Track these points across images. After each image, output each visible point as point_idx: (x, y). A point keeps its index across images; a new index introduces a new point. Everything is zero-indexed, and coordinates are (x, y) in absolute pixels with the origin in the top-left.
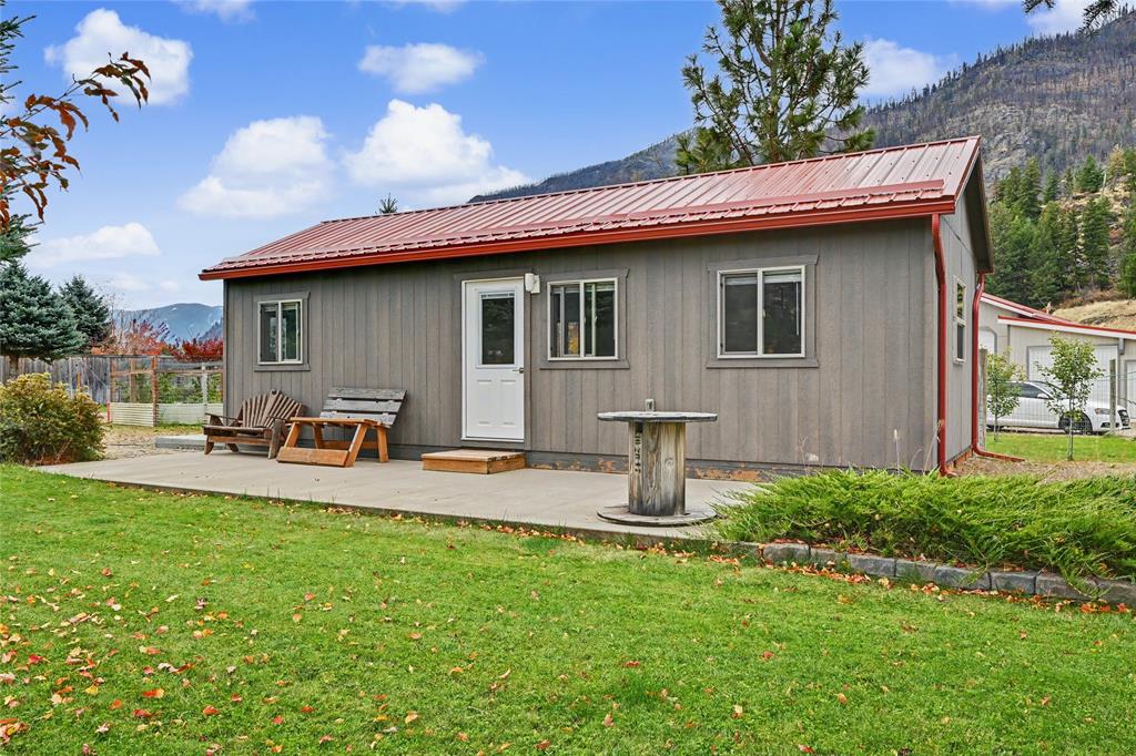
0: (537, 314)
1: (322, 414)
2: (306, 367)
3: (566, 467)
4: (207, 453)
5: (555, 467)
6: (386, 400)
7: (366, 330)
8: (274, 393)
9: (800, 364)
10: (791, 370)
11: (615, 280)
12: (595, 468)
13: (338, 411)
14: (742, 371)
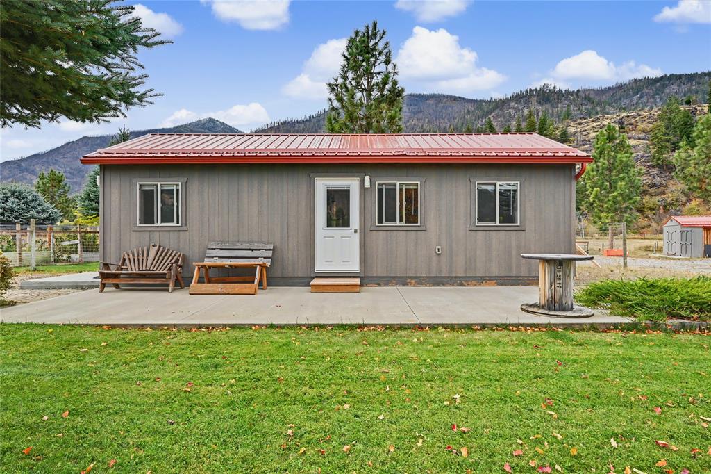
0: (368, 199)
1: (206, 259)
2: (185, 228)
3: (387, 285)
4: (101, 291)
5: (379, 285)
6: (259, 250)
7: (238, 205)
8: (154, 246)
9: (516, 228)
10: (511, 232)
11: (419, 183)
12: (405, 284)
13: (219, 257)
14: (488, 232)
